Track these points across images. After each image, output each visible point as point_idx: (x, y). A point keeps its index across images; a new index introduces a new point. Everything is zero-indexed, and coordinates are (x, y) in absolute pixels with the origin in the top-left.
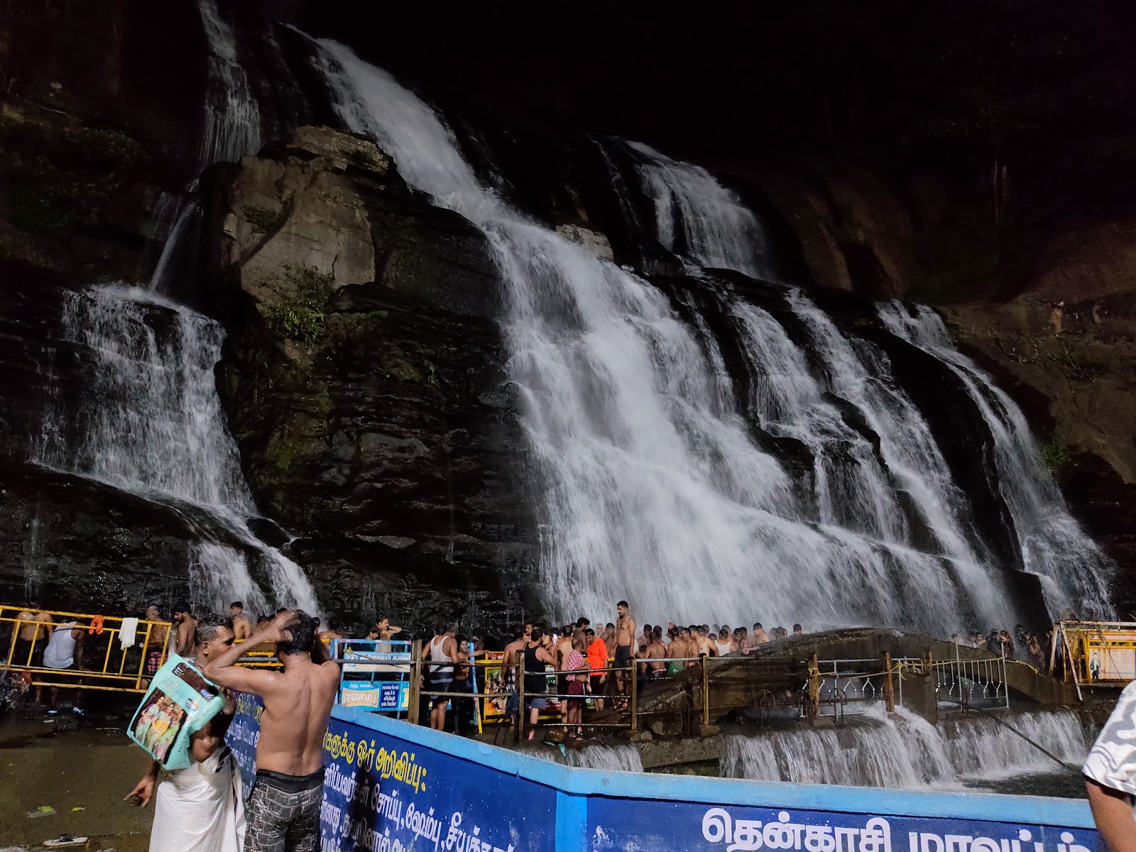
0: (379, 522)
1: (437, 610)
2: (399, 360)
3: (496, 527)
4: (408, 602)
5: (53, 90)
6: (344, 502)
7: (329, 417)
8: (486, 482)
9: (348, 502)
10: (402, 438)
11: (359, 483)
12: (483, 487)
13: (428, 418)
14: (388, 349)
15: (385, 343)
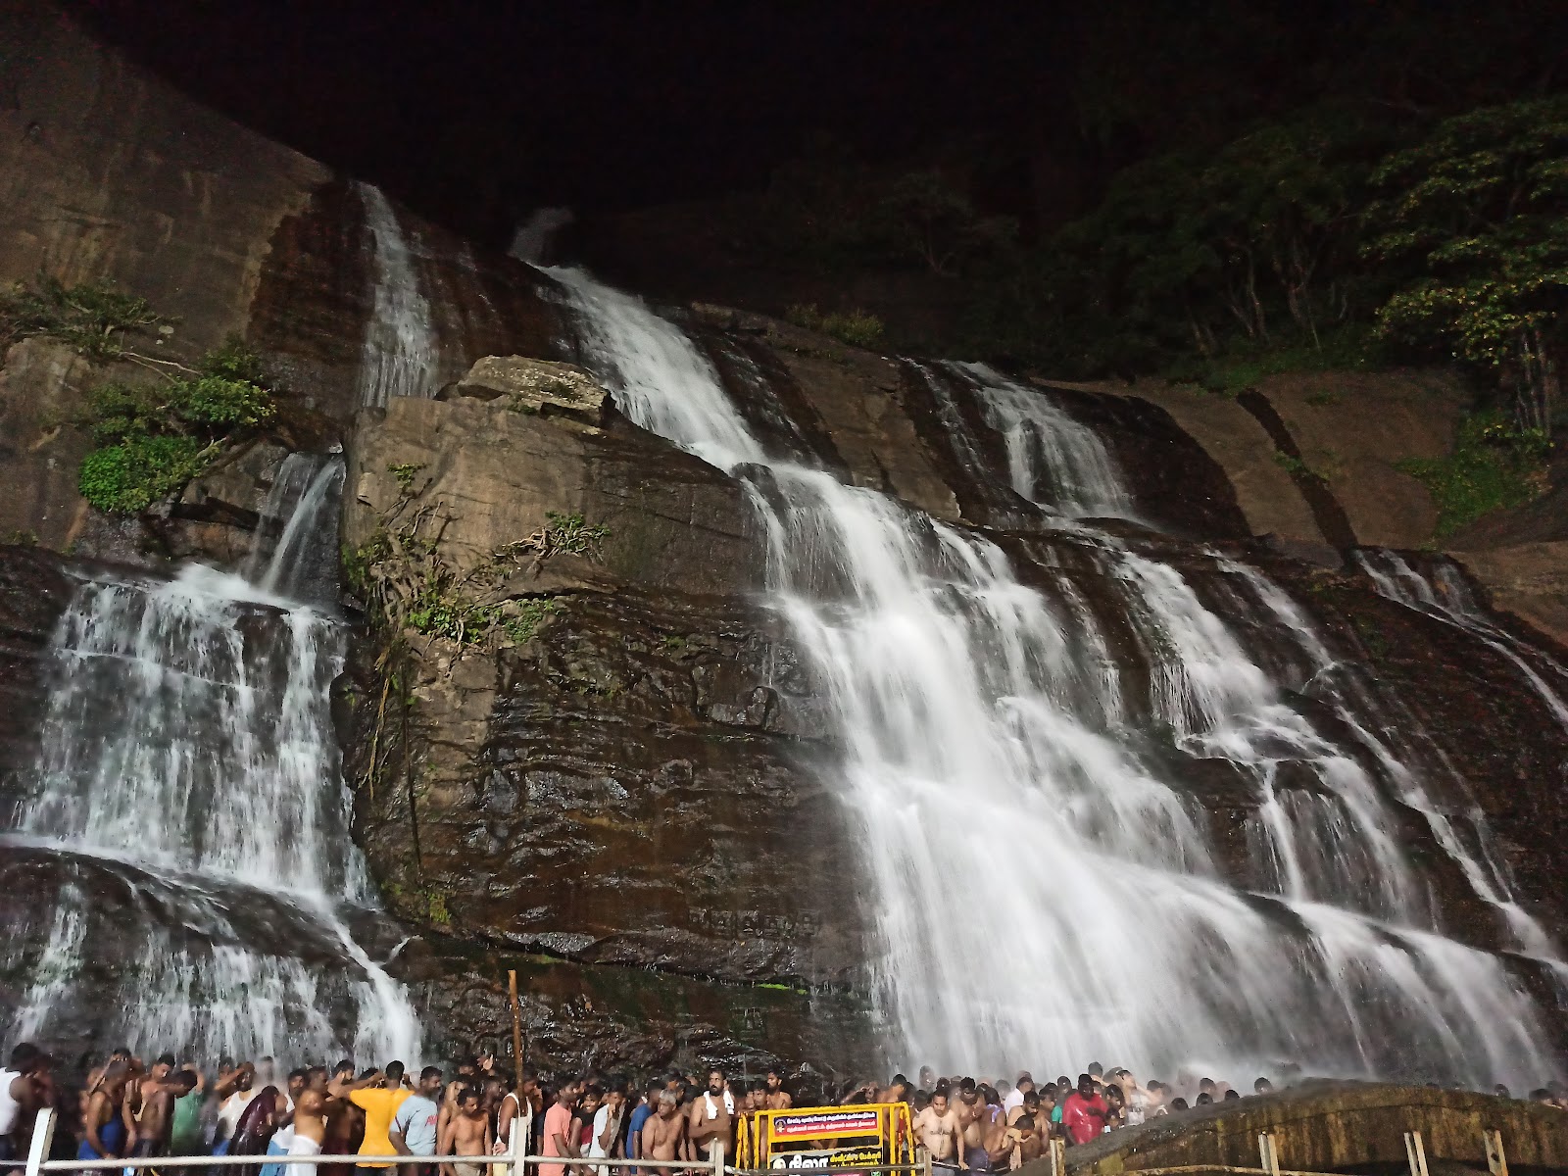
0: (542, 910)
1: (622, 1056)
2: (589, 661)
3: (729, 914)
4: (575, 1044)
5: (162, 337)
6: (491, 880)
7: (483, 749)
8: (715, 843)
9: (498, 880)
10: (586, 776)
11: (518, 848)
12: (710, 850)
13: (630, 745)
14: (574, 645)
15: (571, 637)
